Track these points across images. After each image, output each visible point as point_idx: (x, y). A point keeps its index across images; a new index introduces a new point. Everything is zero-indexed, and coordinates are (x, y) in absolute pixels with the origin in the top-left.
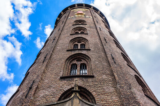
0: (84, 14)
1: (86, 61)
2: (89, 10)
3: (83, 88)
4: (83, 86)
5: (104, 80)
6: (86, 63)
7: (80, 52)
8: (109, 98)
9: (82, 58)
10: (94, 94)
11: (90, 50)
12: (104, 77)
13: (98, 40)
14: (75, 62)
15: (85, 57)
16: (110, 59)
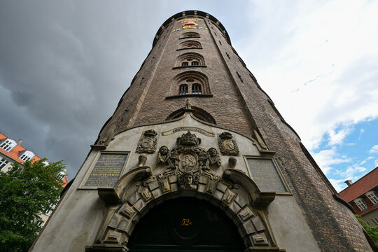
0: (197, 24)
1: (200, 80)
2: (202, 20)
3: (198, 108)
4: (198, 106)
5: (227, 100)
6: (199, 83)
7: (192, 70)
8: (234, 119)
9: (195, 78)
10: (213, 114)
11: (206, 67)
12: (227, 97)
13: (217, 56)
14: (185, 82)
15: (199, 76)
16: (235, 77)
